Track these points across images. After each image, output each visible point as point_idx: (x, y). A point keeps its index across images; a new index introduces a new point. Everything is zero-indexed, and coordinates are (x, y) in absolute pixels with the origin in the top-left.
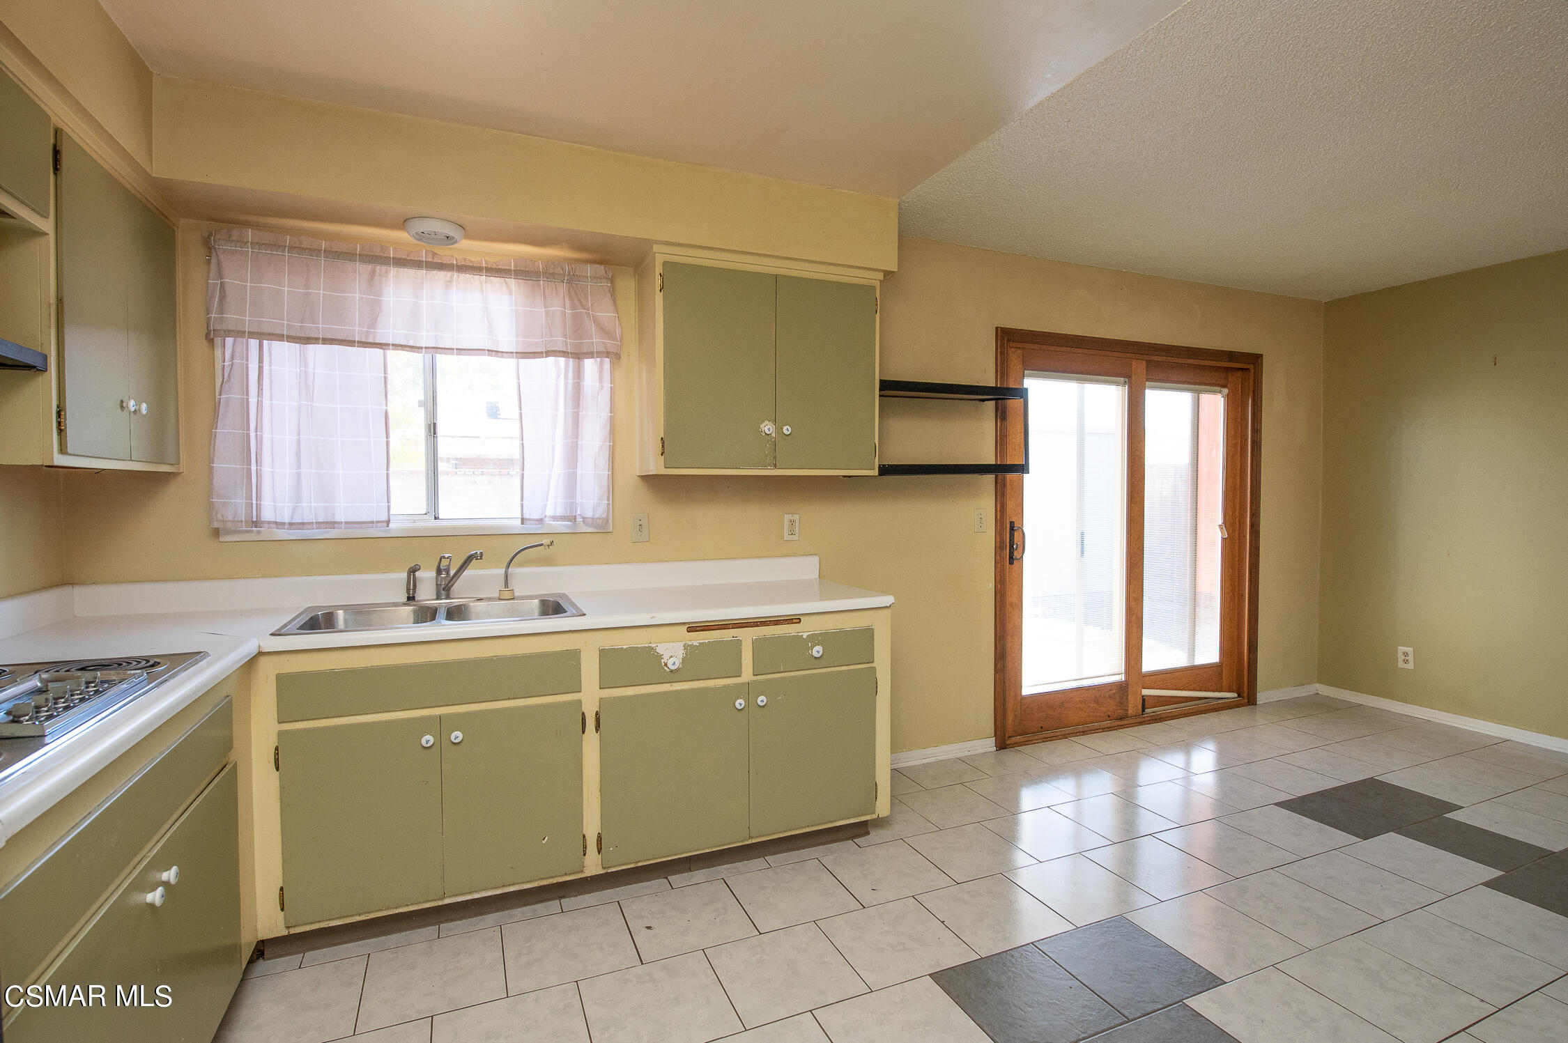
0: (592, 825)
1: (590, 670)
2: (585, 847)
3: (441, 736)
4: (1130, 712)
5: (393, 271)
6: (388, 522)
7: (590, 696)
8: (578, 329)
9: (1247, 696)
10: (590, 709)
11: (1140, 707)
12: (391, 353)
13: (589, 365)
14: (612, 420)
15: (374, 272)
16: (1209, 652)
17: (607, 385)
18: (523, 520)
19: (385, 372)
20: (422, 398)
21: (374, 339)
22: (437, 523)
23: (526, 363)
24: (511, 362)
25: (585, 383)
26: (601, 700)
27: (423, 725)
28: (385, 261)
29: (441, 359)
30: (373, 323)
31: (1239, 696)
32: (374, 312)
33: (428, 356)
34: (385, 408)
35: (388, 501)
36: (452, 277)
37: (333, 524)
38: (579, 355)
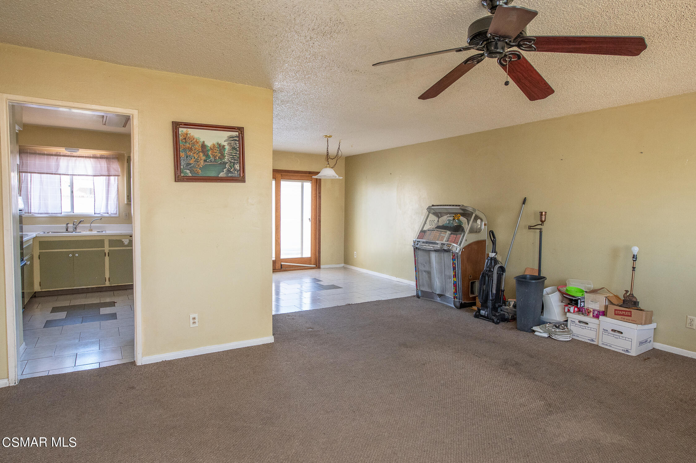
0: (107, 276)
1: (107, 244)
2: (106, 280)
3: (74, 255)
4: (277, 268)
5: (62, 158)
6: (61, 213)
7: (107, 249)
8: (108, 170)
9: (318, 266)
10: (107, 252)
11: (280, 267)
12: (62, 176)
13: (112, 178)
14: (118, 190)
15: (58, 158)
16: (307, 253)
17: (116, 182)
18: (95, 213)
19: (60, 180)
20: (70, 185)
21: (58, 173)
22: (74, 214)
23: (95, 177)
24: (92, 177)
25: (111, 182)
26: (109, 250)
27: (70, 252)
28: (61, 156)
29: (74, 177)
30: (58, 169)
31: (316, 266)
32: (58, 167)
33: (71, 177)
34: (60, 188)
35: (61, 209)
36: (77, 159)
37: (48, 213)
38: (109, 176)
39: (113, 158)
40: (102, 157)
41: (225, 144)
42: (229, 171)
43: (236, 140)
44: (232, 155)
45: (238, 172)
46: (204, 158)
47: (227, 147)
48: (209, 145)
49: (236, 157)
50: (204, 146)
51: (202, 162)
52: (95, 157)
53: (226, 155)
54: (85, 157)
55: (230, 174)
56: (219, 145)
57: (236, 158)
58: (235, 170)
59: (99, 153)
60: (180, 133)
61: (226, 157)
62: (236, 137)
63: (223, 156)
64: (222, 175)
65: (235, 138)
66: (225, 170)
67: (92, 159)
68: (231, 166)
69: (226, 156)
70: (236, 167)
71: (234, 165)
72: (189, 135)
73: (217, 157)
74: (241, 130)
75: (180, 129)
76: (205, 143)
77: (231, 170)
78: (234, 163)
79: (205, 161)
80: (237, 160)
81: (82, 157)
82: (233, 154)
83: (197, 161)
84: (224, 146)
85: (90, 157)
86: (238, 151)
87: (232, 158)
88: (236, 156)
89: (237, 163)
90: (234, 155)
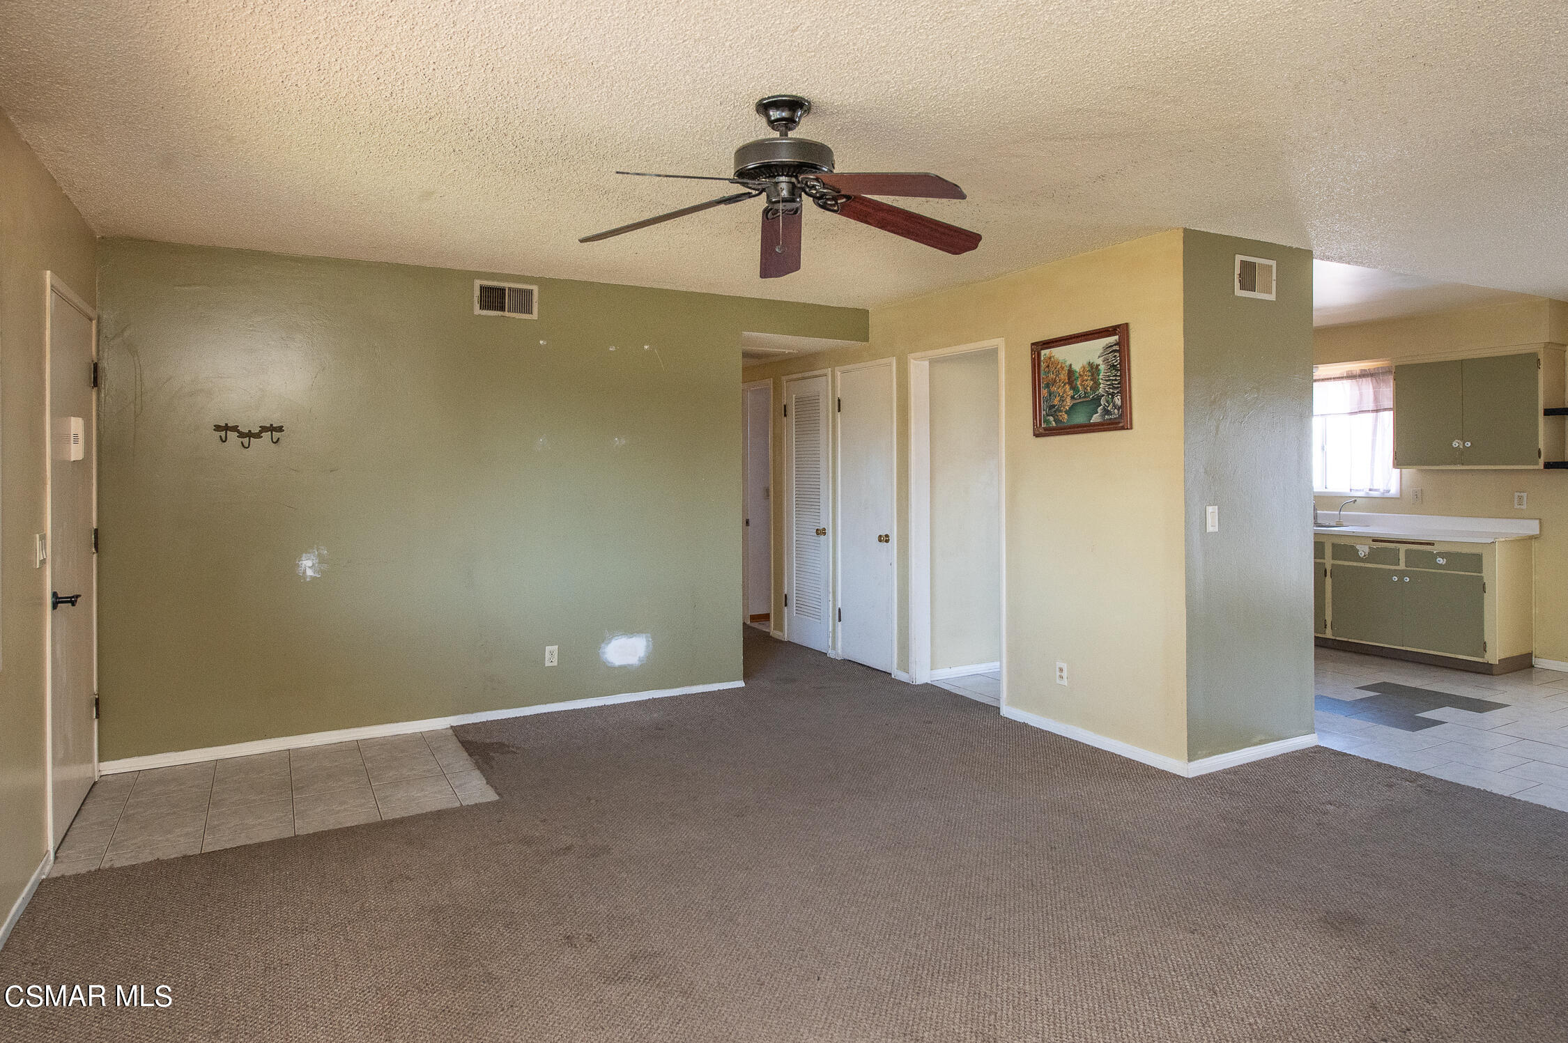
8: (1376, 399)
10: (1329, 569)
18: (1351, 490)
38: (1377, 411)
39: (1383, 373)
40: (1363, 375)
41: (1100, 361)
42: (1106, 412)
43: (1115, 351)
44: (1110, 380)
45: (1118, 410)
46: (1071, 393)
47: (1102, 367)
48: (1078, 370)
49: (1116, 382)
50: (1071, 372)
51: (1068, 399)
52: (1351, 376)
53: (1101, 381)
54: (1334, 378)
55: (1106, 416)
56: (1090, 365)
57: (1116, 384)
58: (1115, 406)
59: (1356, 367)
60: (1042, 358)
61: (1101, 386)
62: (1115, 345)
63: (1096, 386)
64: (1096, 418)
65: (1114, 348)
66: (1100, 409)
67: (1345, 381)
68: (1107, 402)
69: (1100, 384)
70: (1117, 400)
71: (1113, 398)
72: (1052, 359)
73: (1089, 388)
74: (1121, 331)
75: (1043, 352)
76: (1073, 366)
77: (1109, 408)
78: (1113, 395)
79: (1073, 398)
80: (1118, 387)
81: (1328, 379)
82: (1111, 378)
83: (1062, 400)
84: (1097, 366)
85: (1342, 378)
86: (1118, 370)
87: (1109, 385)
88: (1116, 380)
89: (1118, 393)
90: (1113, 380)
